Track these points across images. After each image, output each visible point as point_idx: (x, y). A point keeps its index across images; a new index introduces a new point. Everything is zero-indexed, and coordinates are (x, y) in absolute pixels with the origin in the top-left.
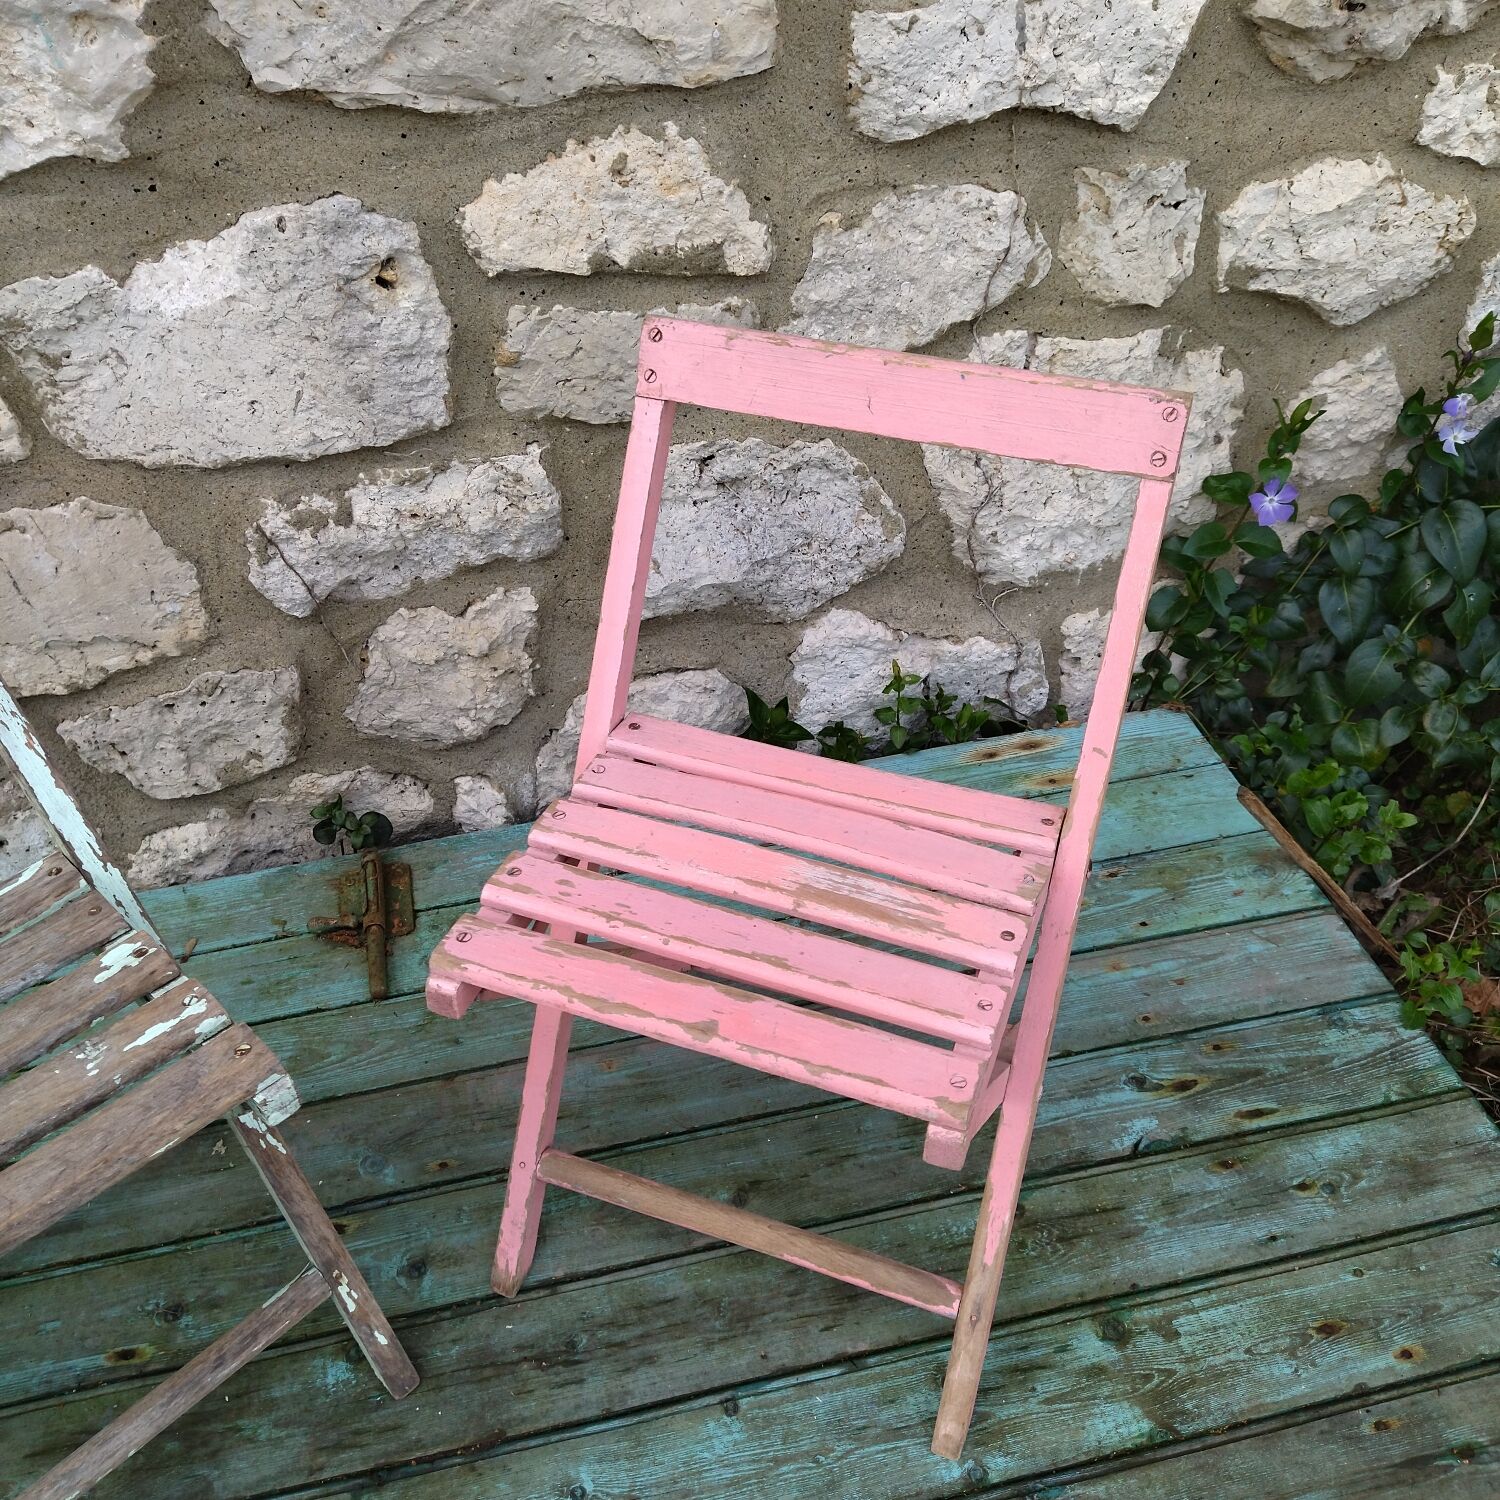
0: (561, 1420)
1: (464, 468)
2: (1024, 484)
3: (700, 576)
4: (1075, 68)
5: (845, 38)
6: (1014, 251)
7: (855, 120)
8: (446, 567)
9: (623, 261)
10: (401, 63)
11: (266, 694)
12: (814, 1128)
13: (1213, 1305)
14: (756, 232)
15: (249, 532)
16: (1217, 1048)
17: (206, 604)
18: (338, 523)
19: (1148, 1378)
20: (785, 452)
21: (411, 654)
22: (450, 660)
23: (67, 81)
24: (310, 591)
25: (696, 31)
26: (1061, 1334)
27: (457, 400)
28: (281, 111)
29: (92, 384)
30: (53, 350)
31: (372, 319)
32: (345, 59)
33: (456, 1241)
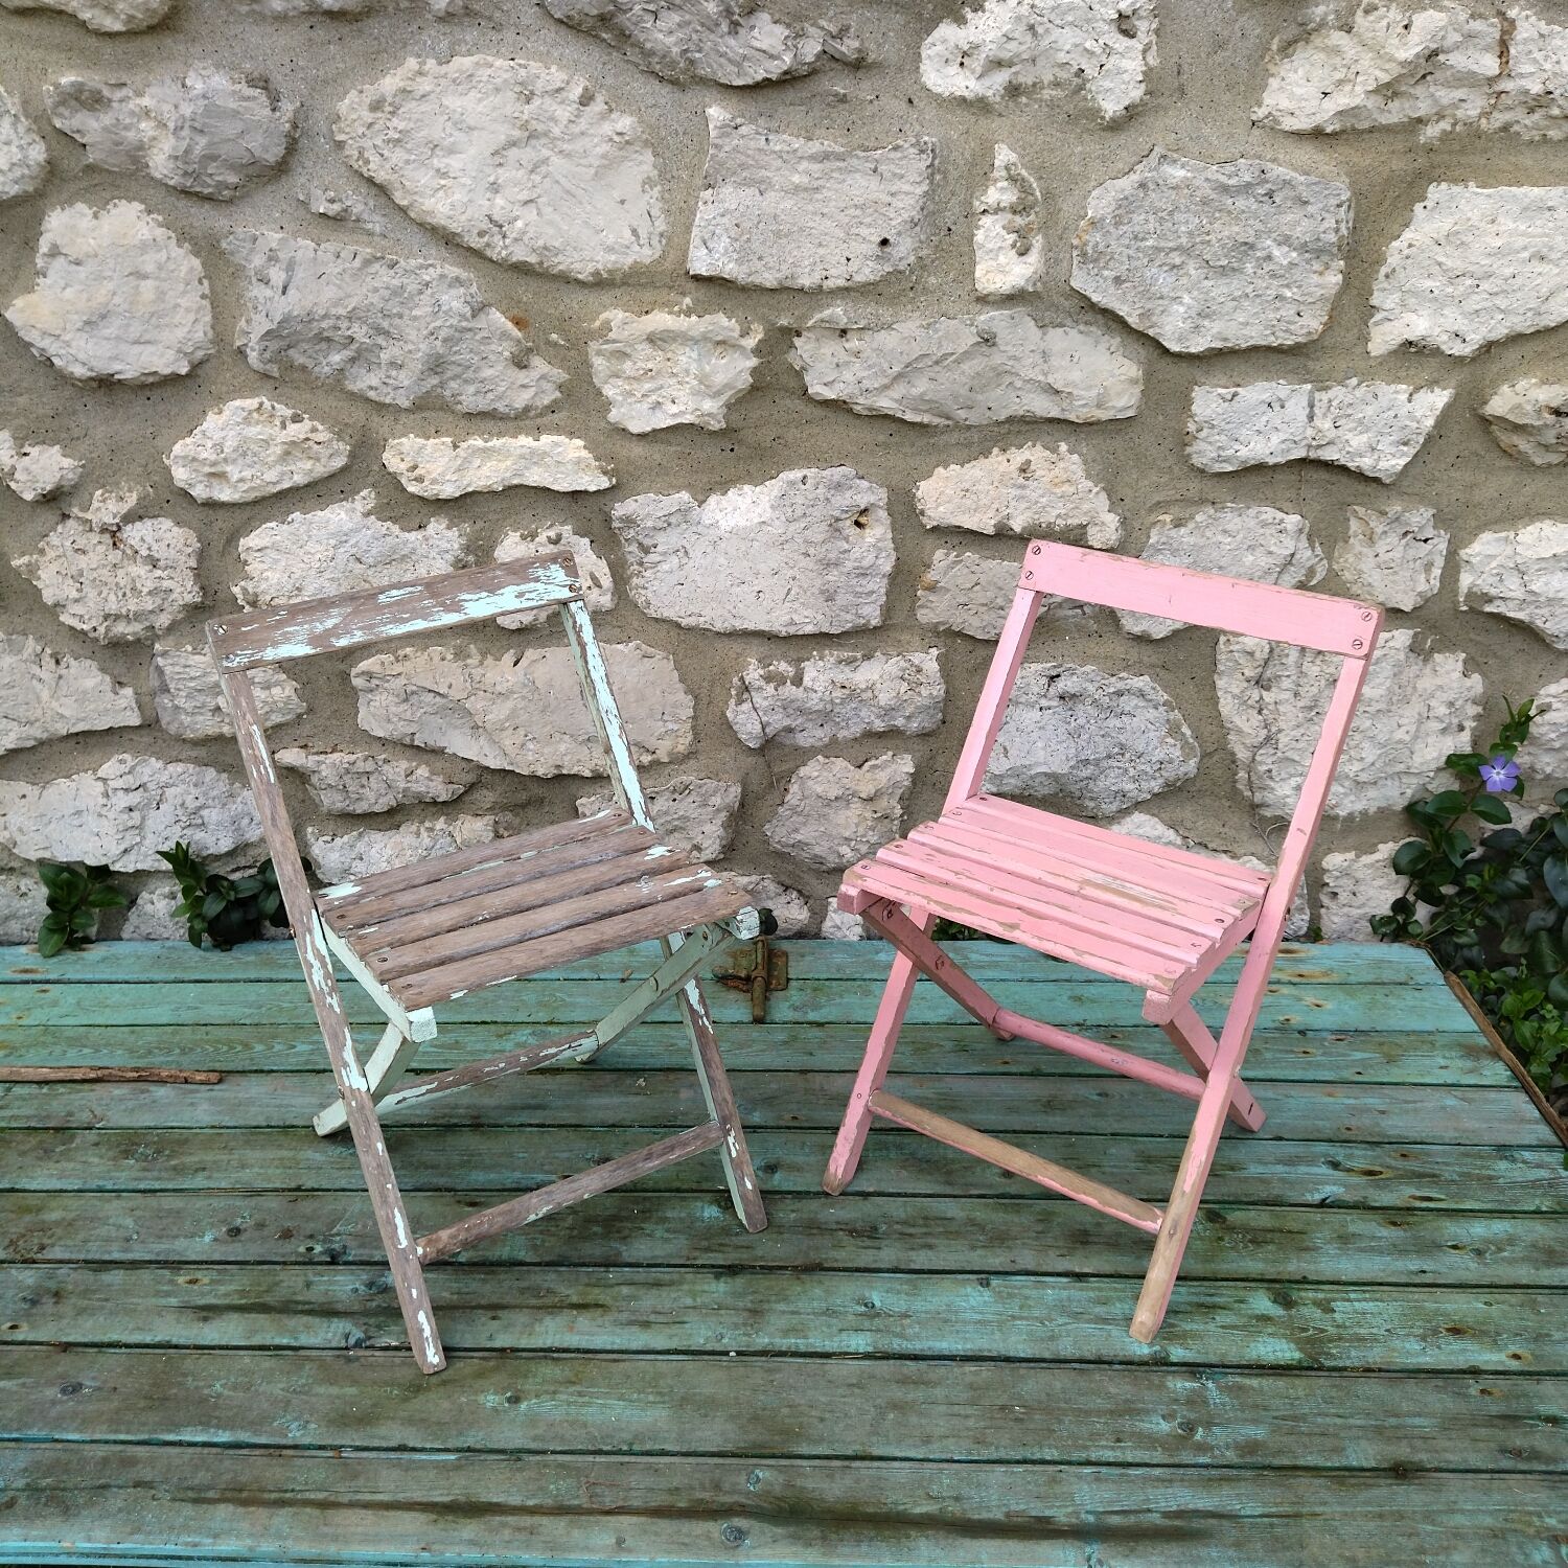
0: (862, 1265)
1: (884, 658)
2: (1297, 733)
3: (1037, 764)
4: (1349, 436)
5: (1187, 402)
6: (1297, 556)
7: (1189, 455)
8: (856, 730)
9: (1018, 529)
10: (899, 391)
11: (717, 800)
12: (1072, 1145)
13: (1365, 1300)
14: (1112, 520)
15: (735, 680)
16: (1403, 1155)
17: (693, 728)
18: (793, 684)
19: (1305, 1330)
20: (1113, 679)
21: (819, 790)
22: (844, 799)
23: (703, 379)
24: (763, 729)
25: (1089, 388)
26: (1242, 1293)
27: (888, 610)
28: (819, 412)
29: (665, 567)
30: (647, 542)
31: (846, 546)
32: (866, 384)
33: (800, 1159)
